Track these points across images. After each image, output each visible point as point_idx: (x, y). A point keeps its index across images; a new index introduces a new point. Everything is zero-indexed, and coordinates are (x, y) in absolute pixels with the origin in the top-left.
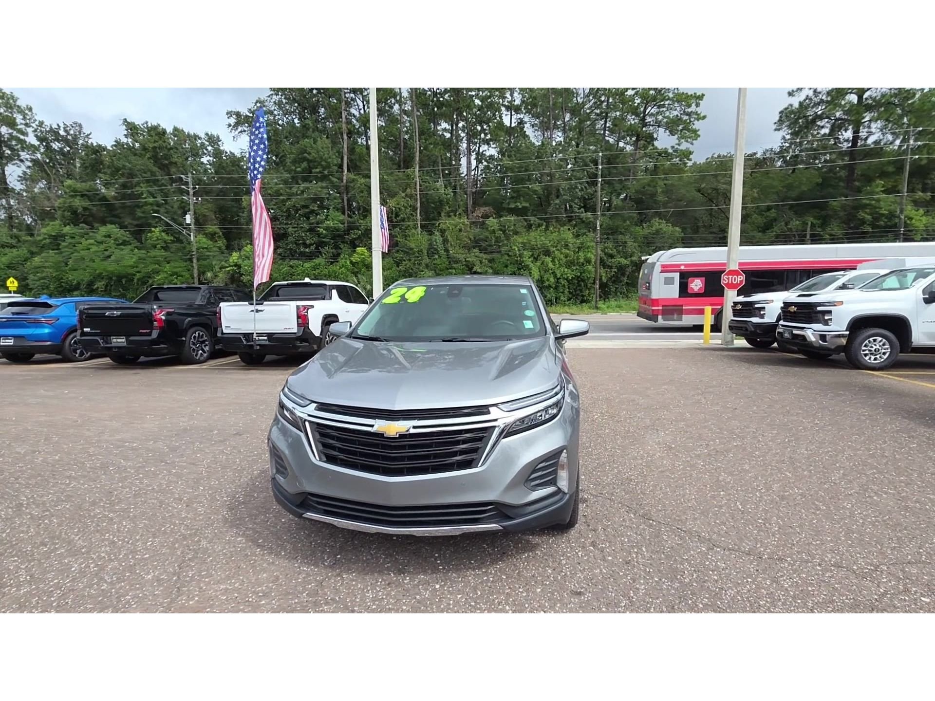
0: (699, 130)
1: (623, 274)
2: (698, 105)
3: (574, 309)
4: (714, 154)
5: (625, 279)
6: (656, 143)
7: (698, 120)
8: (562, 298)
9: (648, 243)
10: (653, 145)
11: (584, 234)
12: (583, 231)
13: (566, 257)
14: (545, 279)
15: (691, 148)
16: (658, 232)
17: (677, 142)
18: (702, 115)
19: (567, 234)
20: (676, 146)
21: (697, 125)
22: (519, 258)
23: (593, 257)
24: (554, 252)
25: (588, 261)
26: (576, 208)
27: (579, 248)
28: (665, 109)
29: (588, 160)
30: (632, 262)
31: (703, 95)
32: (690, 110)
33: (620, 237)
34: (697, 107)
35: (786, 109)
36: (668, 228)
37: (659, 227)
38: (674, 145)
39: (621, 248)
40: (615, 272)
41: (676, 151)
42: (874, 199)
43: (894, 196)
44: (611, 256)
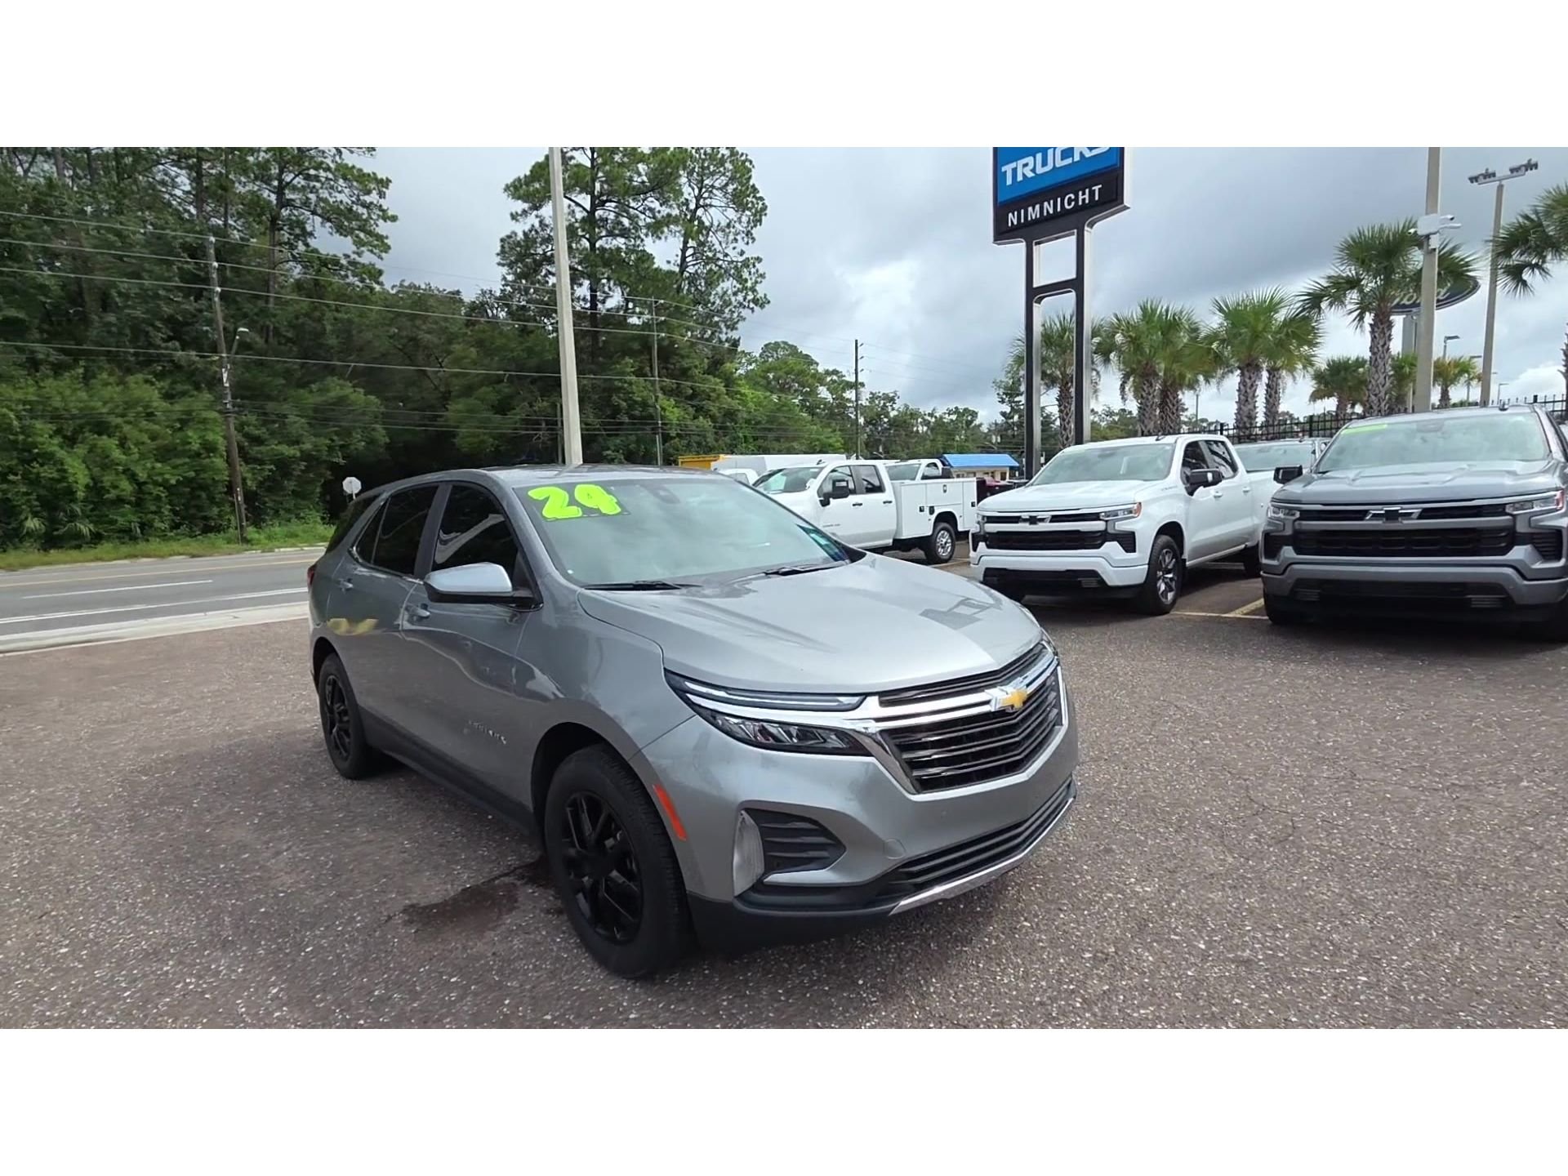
0: (387, 237)
1: (287, 475)
2: (382, 195)
3: (194, 546)
4: (403, 281)
5: (290, 485)
6: (311, 241)
7: (385, 221)
8: (157, 524)
9: (324, 420)
10: (307, 245)
11: (184, 394)
12: (179, 387)
13: (153, 438)
14: (107, 484)
15: (379, 265)
16: (341, 401)
17: (354, 248)
18: (390, 213)
19: (146, 390)
20: (353, 256)
21: (383, 228)
22: (21, 437)
23: (221, 440)
24: (117, 426)
25: (210, 448)
26: (158, 337)
27: (180, 420)
28: (318, 185)
29: (176, 244)
30: (302, 452)
31: (389, 181)
32: (368, 199)
33: (271, 406)
34: (380, 197)
35: (509, 237)
36: (358, 397)
37: (342, 393)
38: (350, 253)
39: (277, 425)
40: (270, 470)
41: (353, 263)
42: (625, 382)
43: (646, 380)
44: (257, 440)
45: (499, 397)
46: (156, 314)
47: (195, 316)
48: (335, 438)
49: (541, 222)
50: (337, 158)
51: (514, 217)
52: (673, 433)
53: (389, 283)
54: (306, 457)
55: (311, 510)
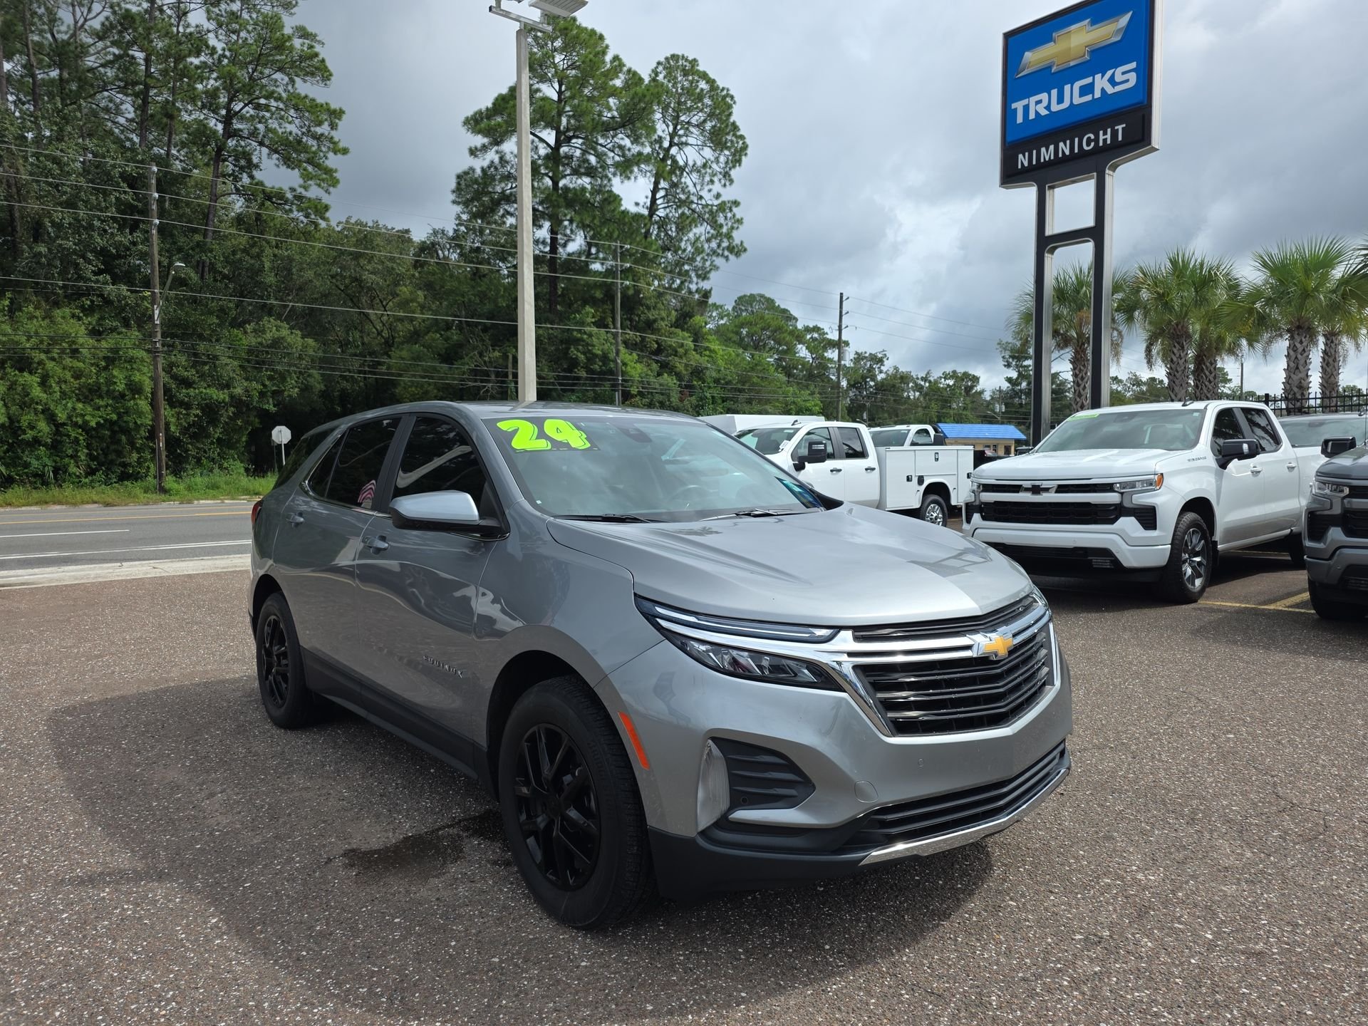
0: (336, 171)
1: (214, 421)
2: (333, 126)
3: (110, 493)
4: (350, 217)
5: (217, 433)
6: (256, 173)
7: (335, 154)
8: (73, 469)
9: (258, 363)
10: (252, 177)
11: (113, 330)
13: (77, 376)
14: (24, 424)
15: (326, 199)
16: (276, 343)
17: (301, 181)
18: (341, 145)
19: (72, 325)
20: (300, 190)
21: (332, 161)
23: (147, 381)
24: (40, 363)
25: (135, 389)
26: (88, 270)
27: (105, 358)
28: (268, 115)
29: (116, 172)
30: (232, 397)
31: (342, 112)
32: (319, 130)
33: (202, 347)
34: (332, 129)
35: (466, 173)
36: (294, 339)
37: (277, 335)
38: (296, 186)
39: (207, 367)
40: (196, 416)
41: (299, 198)
42: (585, 333)
43: (607, 332)
44: (187, 383)
45: (446, 345)
46: (88, 246)
47: (128, 249)
48: (267, 383)
49: (501, 158)
50: (290, 87)
51: (473, 152)
52: (634, 391)
53: (336, 218)
54: (236, 402)
55: (234, 460)
